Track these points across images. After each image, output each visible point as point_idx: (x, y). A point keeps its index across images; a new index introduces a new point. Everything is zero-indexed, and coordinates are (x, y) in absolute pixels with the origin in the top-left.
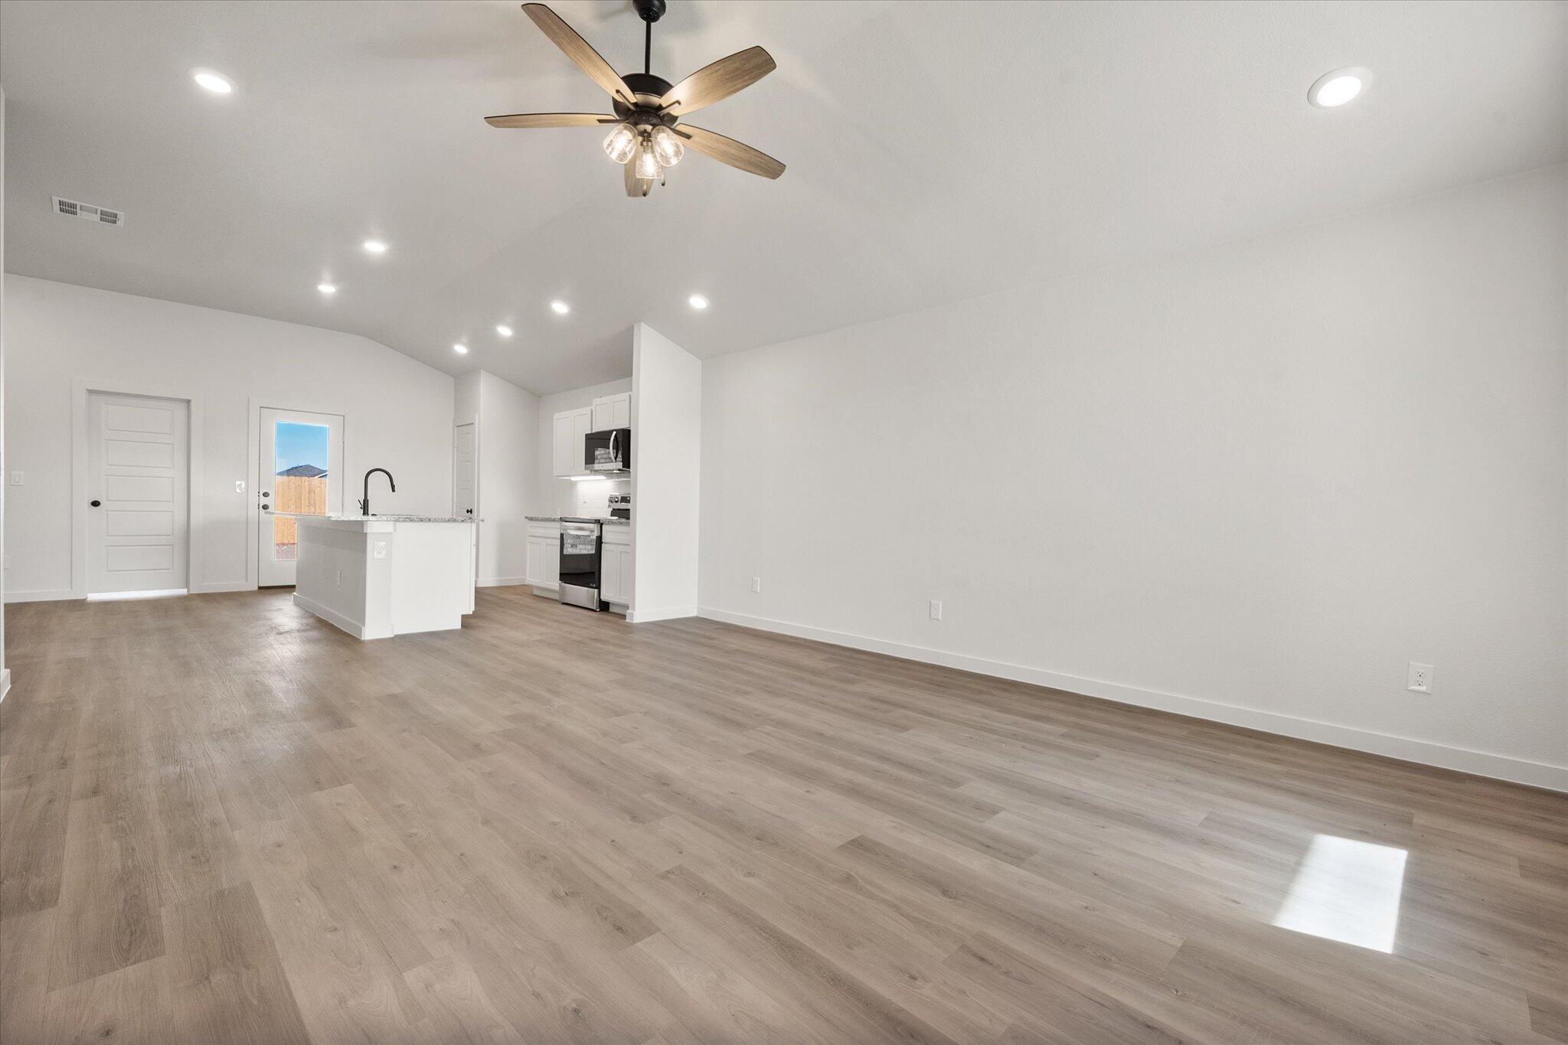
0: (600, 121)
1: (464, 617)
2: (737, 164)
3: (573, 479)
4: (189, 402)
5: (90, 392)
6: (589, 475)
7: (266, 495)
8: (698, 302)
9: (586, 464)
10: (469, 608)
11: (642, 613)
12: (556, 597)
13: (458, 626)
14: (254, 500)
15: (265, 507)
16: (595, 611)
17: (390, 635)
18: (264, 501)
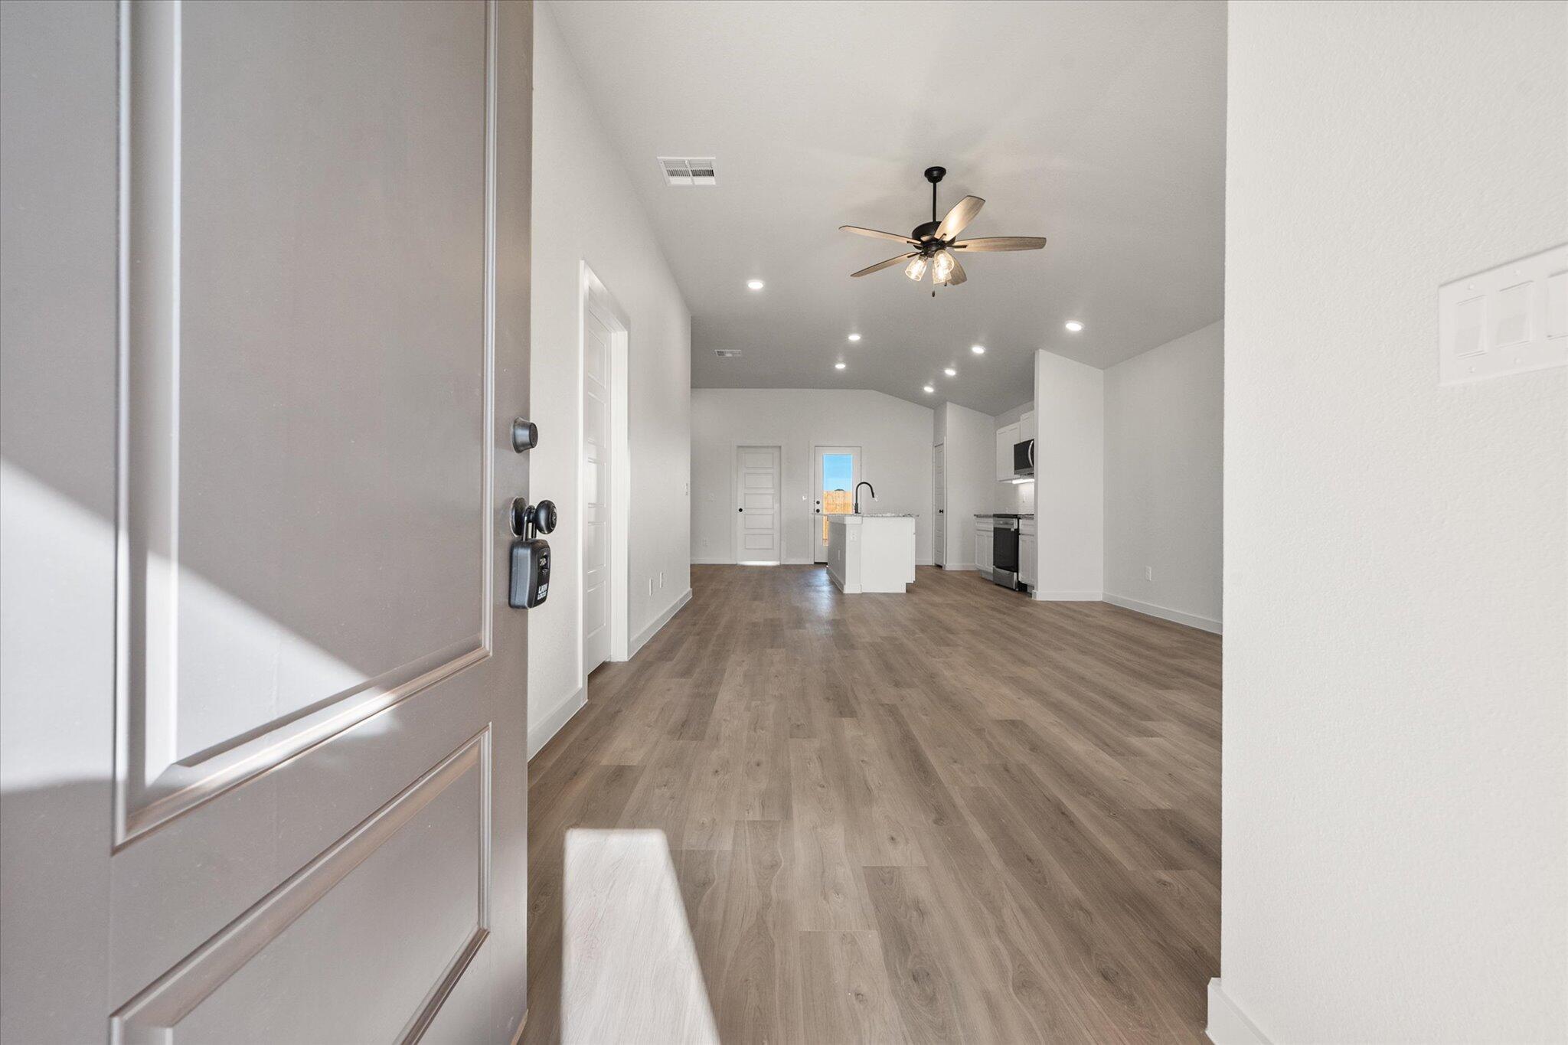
0: (909, 257)
1: (908, 585)
2: (1008, 249)
3: (1015, 482)
4: (780, 447)
5: (739, 447)
6: (1019, 478)
7: (818, 503)
8: (1074, 327)
9: (1015, 469)
10: (911, 579)
11: (1045, 591)
12: (991, 578)
13: (904, 591)
14: (812, 507)
15: (818, 511)
16: (1014, 590)
17: (859, 592)
18: (818, 507)
